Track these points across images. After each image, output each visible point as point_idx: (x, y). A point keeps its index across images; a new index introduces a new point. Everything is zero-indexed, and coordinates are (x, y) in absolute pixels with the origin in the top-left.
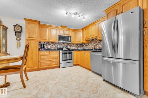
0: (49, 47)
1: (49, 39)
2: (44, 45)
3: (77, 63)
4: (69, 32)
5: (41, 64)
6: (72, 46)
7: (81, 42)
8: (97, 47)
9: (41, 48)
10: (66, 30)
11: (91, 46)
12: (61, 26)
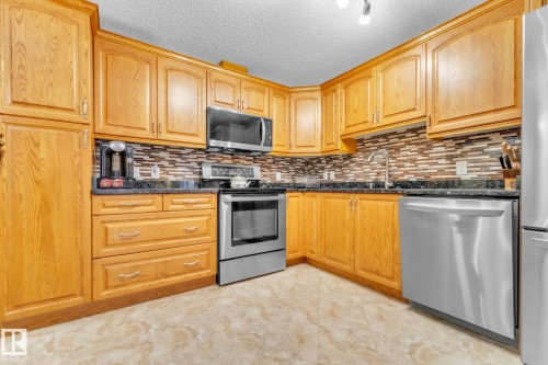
0: (156, 174)
1: (156, 128)
2: (129, 160)
3: (299, 254)
4: (261, 96)
5: (106, 273)
6: (269, 168)
7: (317, 150)
8: (406, 172)
9: (110, 175)
10: (244, 84)
11: (367, 168)
12: (221, 64)
